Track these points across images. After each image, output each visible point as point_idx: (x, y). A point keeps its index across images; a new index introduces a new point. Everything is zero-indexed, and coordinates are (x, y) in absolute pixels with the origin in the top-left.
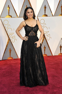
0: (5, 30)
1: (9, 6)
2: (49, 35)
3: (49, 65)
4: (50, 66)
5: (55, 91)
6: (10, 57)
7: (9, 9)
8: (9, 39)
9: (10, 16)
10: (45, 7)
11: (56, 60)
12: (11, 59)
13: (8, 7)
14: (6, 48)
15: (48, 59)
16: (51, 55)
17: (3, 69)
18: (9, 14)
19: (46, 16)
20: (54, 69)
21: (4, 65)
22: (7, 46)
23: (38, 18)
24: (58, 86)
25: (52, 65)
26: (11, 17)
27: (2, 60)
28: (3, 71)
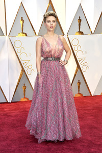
0: (17, 55)
1: (22, 18)
2: (85, 64)
3: (84, 110)
4: (86, 111)
5: (92, 150)
6: (25, 98)
7: (23, 23)
8: (23, 70)
9: (24, 35)
10: (80, 20)
11: (97, 103)
12: (25, 101)
13: (22, 20)
14: (18, 84)
15: (85, 100)
16: (89, 95)
17: (12, 117)
18: (22, 30)
19: (82, 33)
20: (92, 116)
21: (15, 110)
22: (19, 80)
23: (68, 38)
24: (98, 143)
25: (90, 110)
26: (26, 35)
27: (12, 102)
28: (12, 118)
